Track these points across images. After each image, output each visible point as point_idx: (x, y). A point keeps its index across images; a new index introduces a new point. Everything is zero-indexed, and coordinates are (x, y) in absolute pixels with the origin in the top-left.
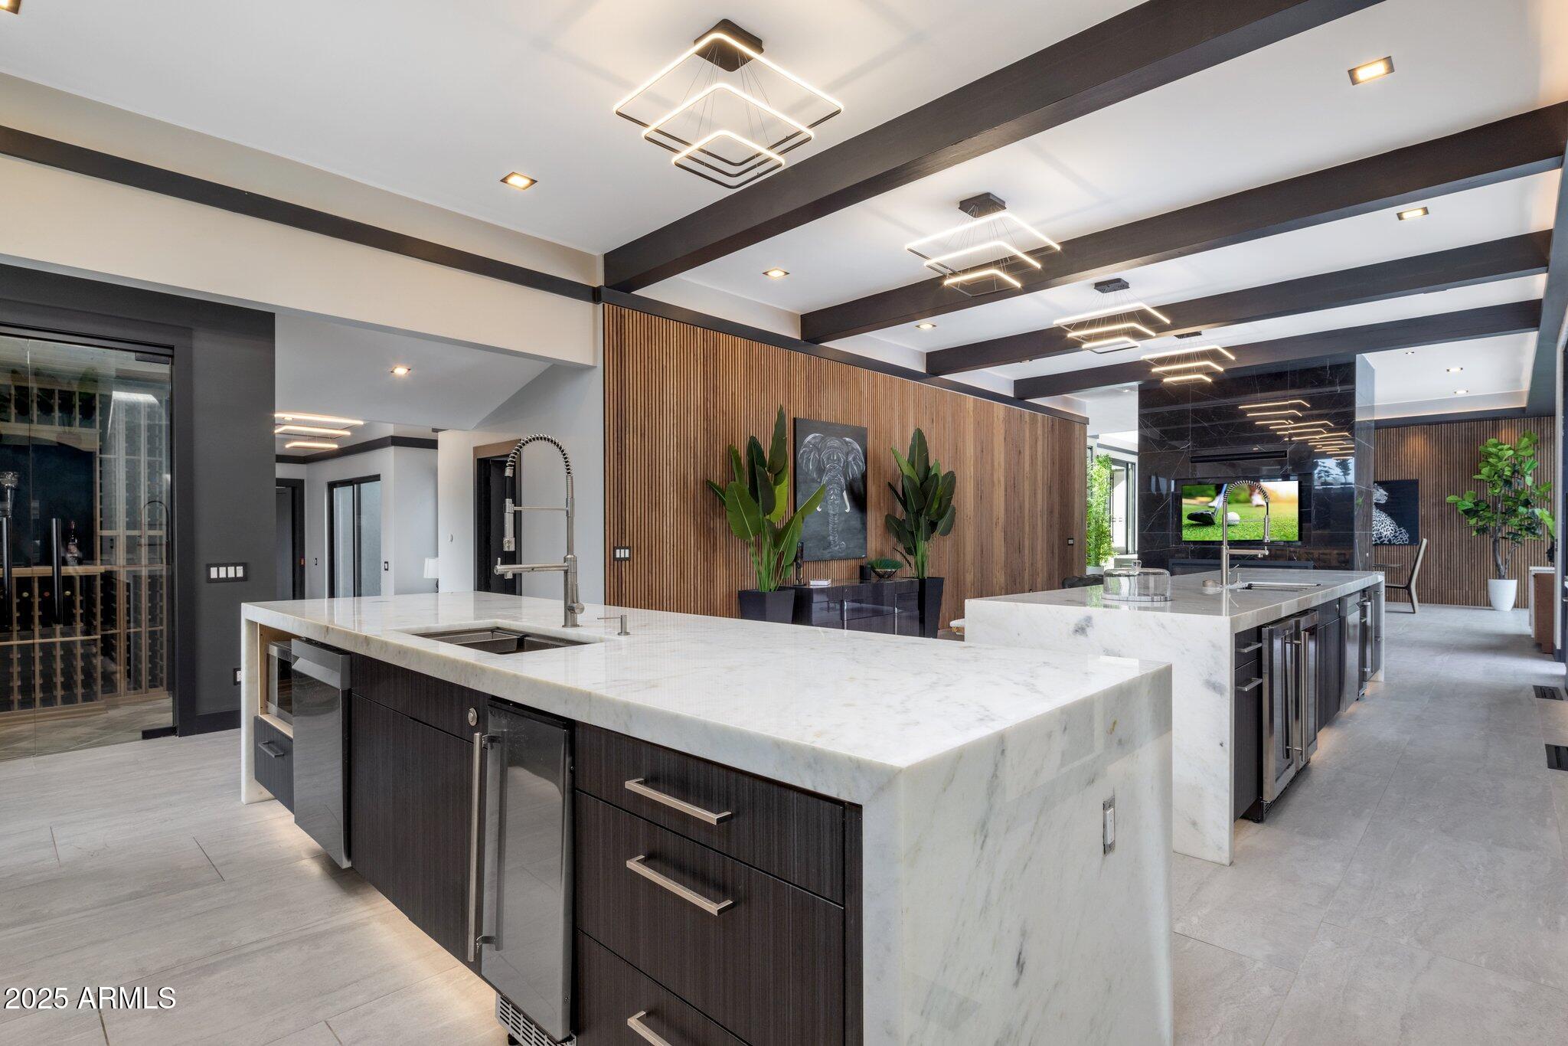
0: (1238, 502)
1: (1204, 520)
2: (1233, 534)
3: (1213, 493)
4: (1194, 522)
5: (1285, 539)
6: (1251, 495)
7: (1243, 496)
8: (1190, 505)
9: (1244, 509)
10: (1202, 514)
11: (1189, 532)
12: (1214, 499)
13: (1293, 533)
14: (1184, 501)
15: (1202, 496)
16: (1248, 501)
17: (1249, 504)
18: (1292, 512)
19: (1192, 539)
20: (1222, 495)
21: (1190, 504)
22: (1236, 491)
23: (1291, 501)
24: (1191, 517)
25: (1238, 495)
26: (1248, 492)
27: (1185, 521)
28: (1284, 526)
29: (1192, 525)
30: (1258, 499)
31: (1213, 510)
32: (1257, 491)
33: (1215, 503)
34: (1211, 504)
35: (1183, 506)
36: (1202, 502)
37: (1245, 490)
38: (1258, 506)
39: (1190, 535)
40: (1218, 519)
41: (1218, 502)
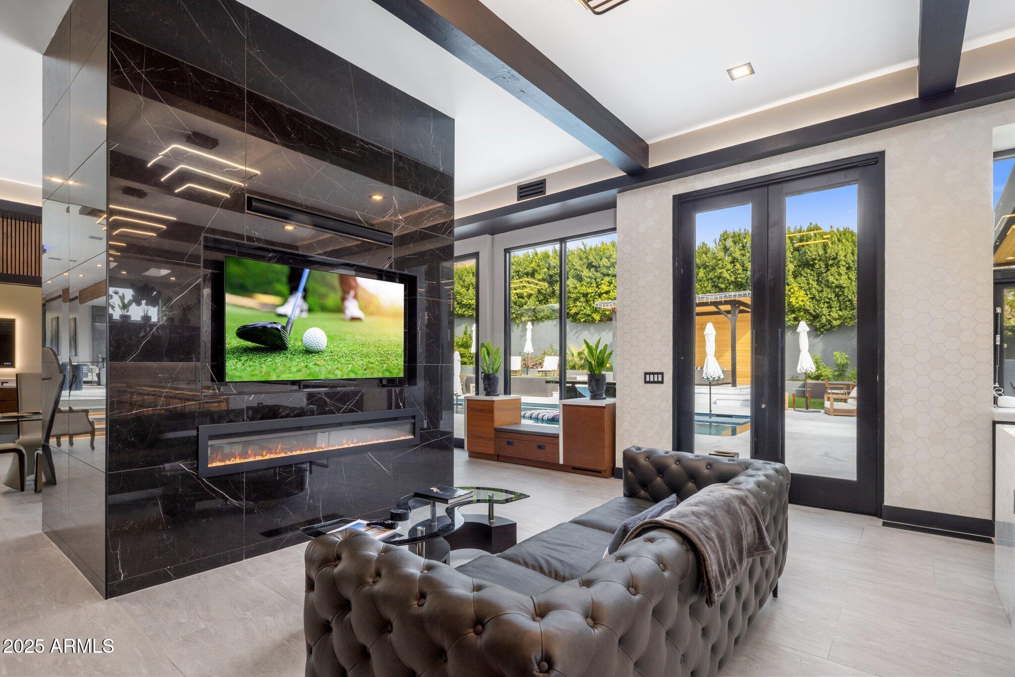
0: (324, 309)
1: (269, 340)
2: (317, 369)
3: (284, 288)
4: (250, 344)
5: (387, 375)
6: (343, 299)
7: (332, 299)
8: (240, 309)
9: (334, 323)
10: (264, 327)
11: (239, 365)
12: (286, 301)
13: (397, 365)
14: (230, 298)
15: (266, 292)
16: (340, 310)
17: (342, 316)
18: (396, 332)
19: (246, 377)
20: (300, 294)
21: (242, 307)
22: (321, 289)
23: (395, 316)
24: (244, 333)
25: (323, 296)
26: (340, 294)
27: (232, 341)
29: (244, 350)
30: (352, 308)
31: (283, 322)
32: (352, 293)
33: (286, 309)
34: (281, 310)
35: (228, 309)
36: (265, 305)
37: (332, 288)
38: (354, 319)
40: (292, 341)
41: (293, 307)
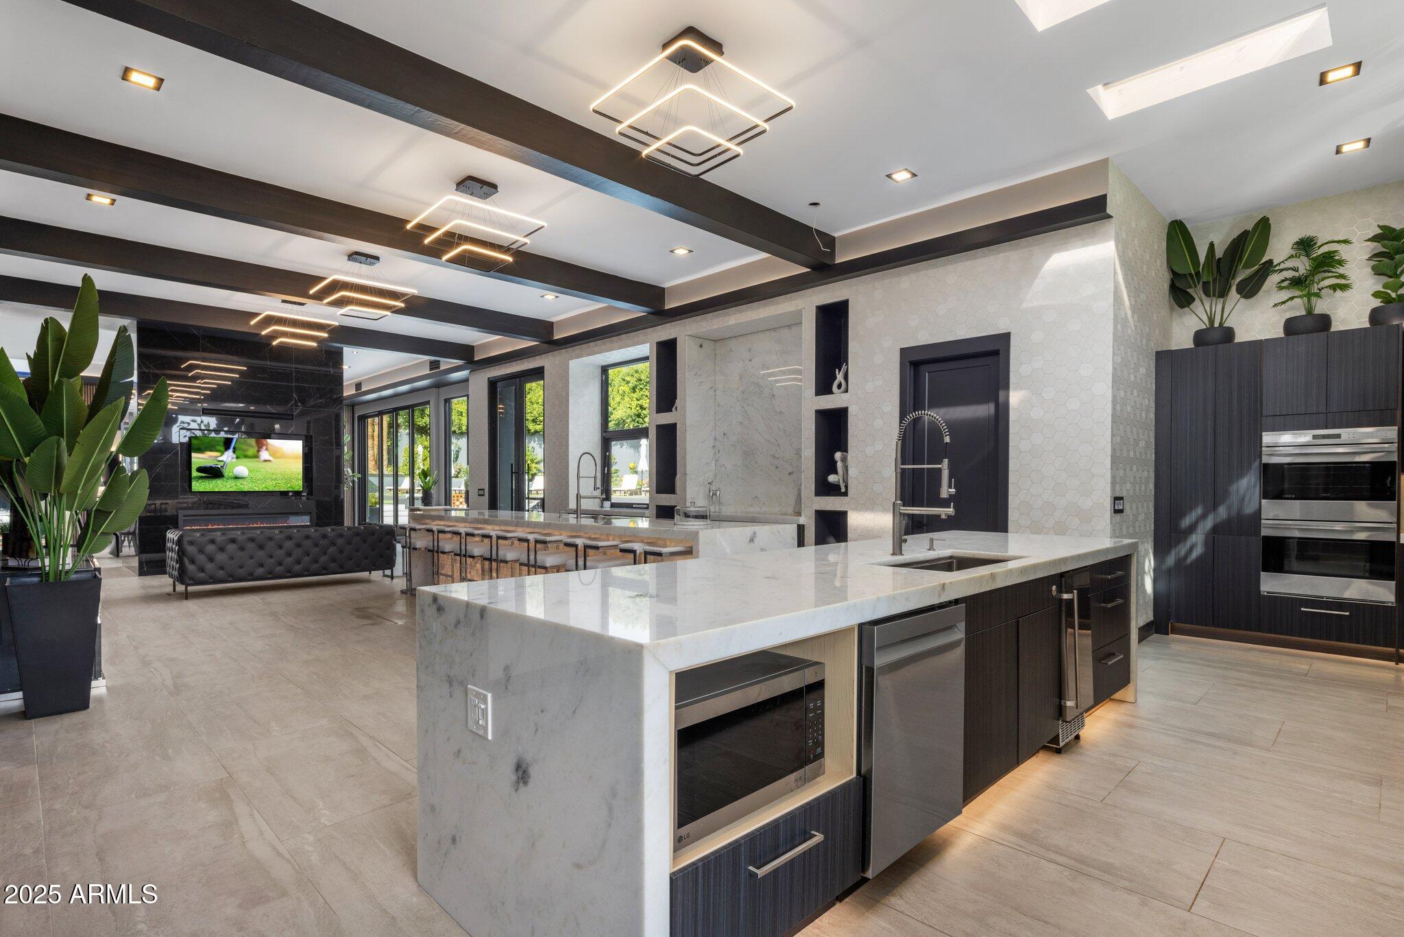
0: (246, 457)
1: (214, 473)
2: (243, 486)
3: (222, 448)
4: (203, 475)
5: (291, 489)
6: (258, 451)
8: (198, 459)
9: (252, 463)
10: (211, 467)
11: (198, 483)
12: (223, 454)
13: (298, 484)
14: (194, 455)
15: (211, 451)
16: (256, 456)
17: (258, 459)
18: (297, 467)
19: (201, 489)
22: (244, 447)
23: (296, 458)
24: (200, 470)
25: (245, 450)
26: (256, 449)
27: (195, 474)
28: (289, 480)
29: (201, 478)
30: (264, 455)
31: (222, 464)
32: (264, 448)
33: (224, 458)
34: (220, 459)
35: (193, 459)
36: (211, 457)
37: (251, 446)
38: (266, 460)
39: (197, 486)
40: (226, 472)
41: (228, 456)
